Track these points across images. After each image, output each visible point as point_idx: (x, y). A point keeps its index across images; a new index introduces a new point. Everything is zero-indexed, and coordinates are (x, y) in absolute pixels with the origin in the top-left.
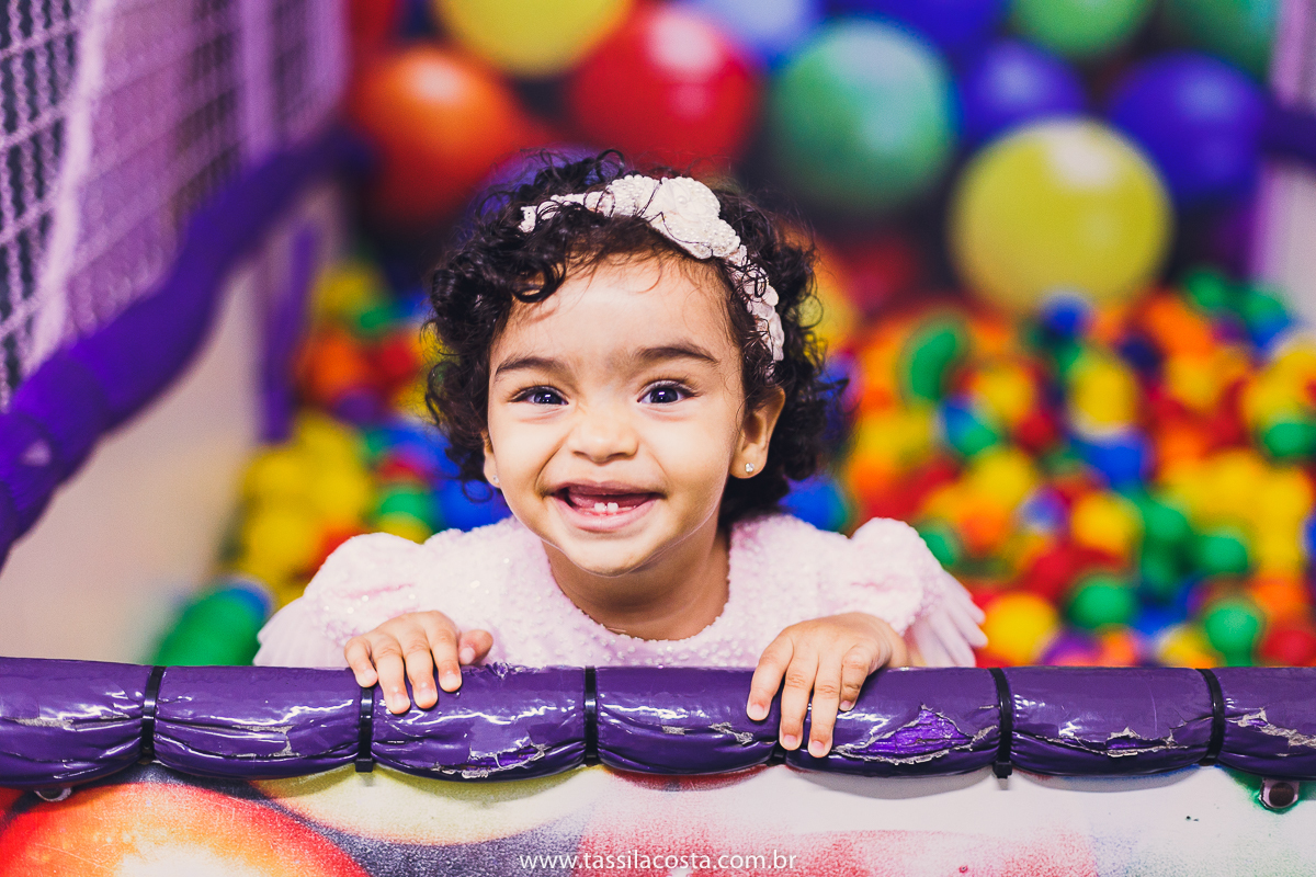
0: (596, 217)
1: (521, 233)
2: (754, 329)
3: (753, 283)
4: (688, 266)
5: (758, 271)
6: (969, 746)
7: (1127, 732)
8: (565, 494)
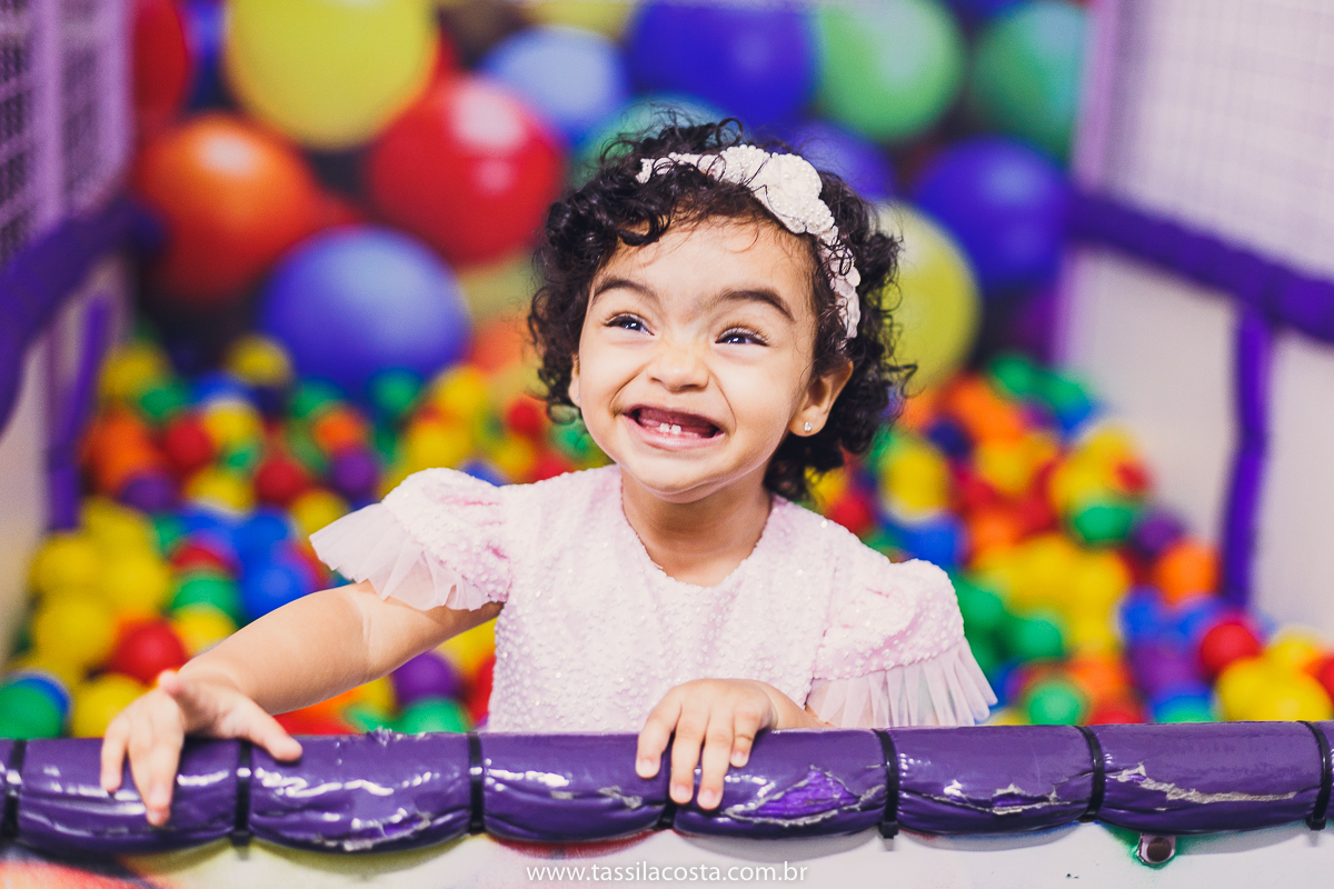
0: (706, 180)
1: (636, 182)
2: (834, 302)
3: (839, 261)
4: (783, 239)
5: (846, 251)
6: (857, 806)
7: (1012, 789)
8: (636, 414)
